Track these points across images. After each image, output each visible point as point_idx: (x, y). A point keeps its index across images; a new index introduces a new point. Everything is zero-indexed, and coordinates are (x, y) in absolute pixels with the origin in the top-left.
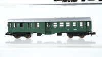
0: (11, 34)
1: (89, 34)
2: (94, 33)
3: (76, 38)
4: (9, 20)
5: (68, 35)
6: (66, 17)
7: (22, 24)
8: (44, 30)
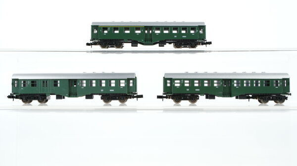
0: (17, 97)
1: (134, 97)
2: (141, 96)
3: (115, 103)
4: (14, 75)
5: (102, 98)
6: (100, 72)
7: (34, 83)
8: (66, 90)
